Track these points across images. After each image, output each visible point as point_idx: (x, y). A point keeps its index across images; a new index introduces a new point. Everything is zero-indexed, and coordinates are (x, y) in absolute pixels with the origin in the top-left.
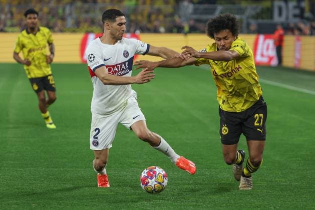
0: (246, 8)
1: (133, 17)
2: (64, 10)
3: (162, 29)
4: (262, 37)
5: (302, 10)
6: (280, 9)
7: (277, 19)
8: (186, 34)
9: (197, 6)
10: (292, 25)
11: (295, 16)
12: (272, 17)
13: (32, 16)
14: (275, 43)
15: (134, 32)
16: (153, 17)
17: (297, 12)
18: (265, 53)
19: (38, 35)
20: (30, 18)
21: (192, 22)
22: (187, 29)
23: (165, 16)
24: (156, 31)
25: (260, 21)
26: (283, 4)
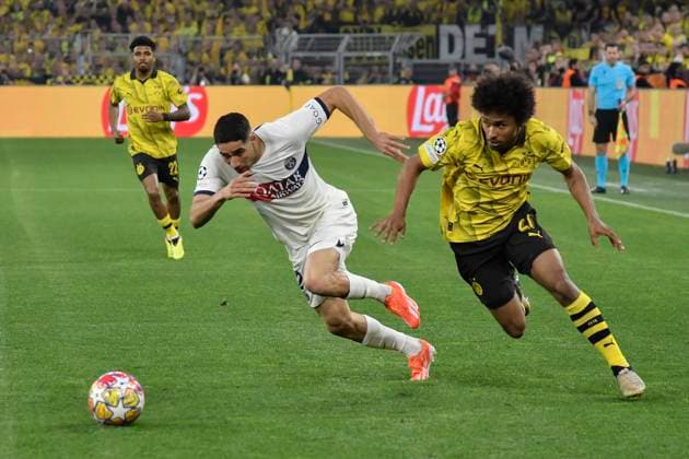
0: (392, 38)
1: (192, 57)
2: (70, 45)
3: (246, 78)
4: (421, 90)
5: (491, 41)
6: (451, 39)
7: (445, 56)
8: (288, 85)
9: (306, 36)
10: (473, 67)
11: (478, 51)
12: (437, 55)
13: (143, 49)
14: (444, 100)
15: (198, 83)
16: (228, 56)
17: (482, 43)
18: (428, 118)
19: (149, 83)
20: (138, 54)
21: (297, 64)
22: (290, 77)
23: (249, 55)
24: (235, 81)
25: (416, 60)
26: (455, 29)
